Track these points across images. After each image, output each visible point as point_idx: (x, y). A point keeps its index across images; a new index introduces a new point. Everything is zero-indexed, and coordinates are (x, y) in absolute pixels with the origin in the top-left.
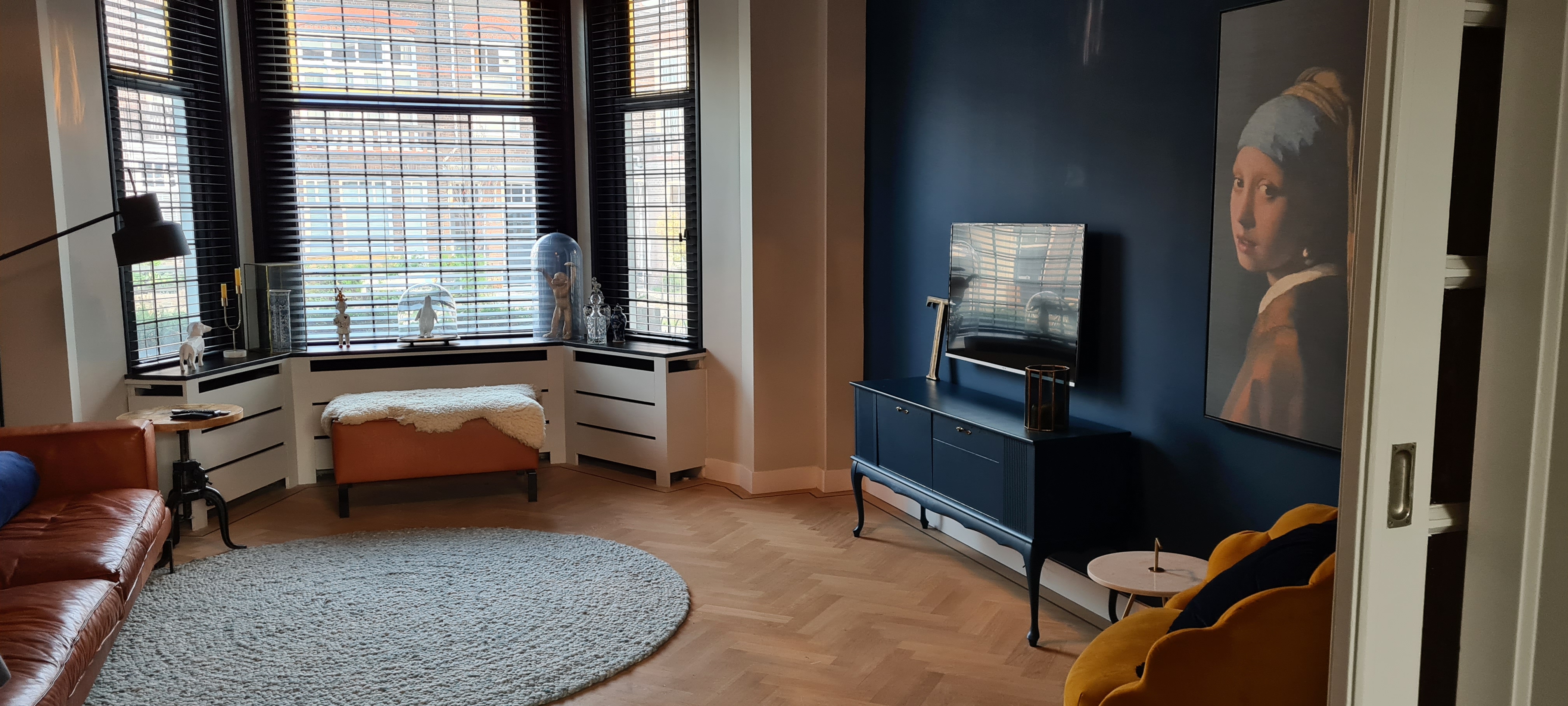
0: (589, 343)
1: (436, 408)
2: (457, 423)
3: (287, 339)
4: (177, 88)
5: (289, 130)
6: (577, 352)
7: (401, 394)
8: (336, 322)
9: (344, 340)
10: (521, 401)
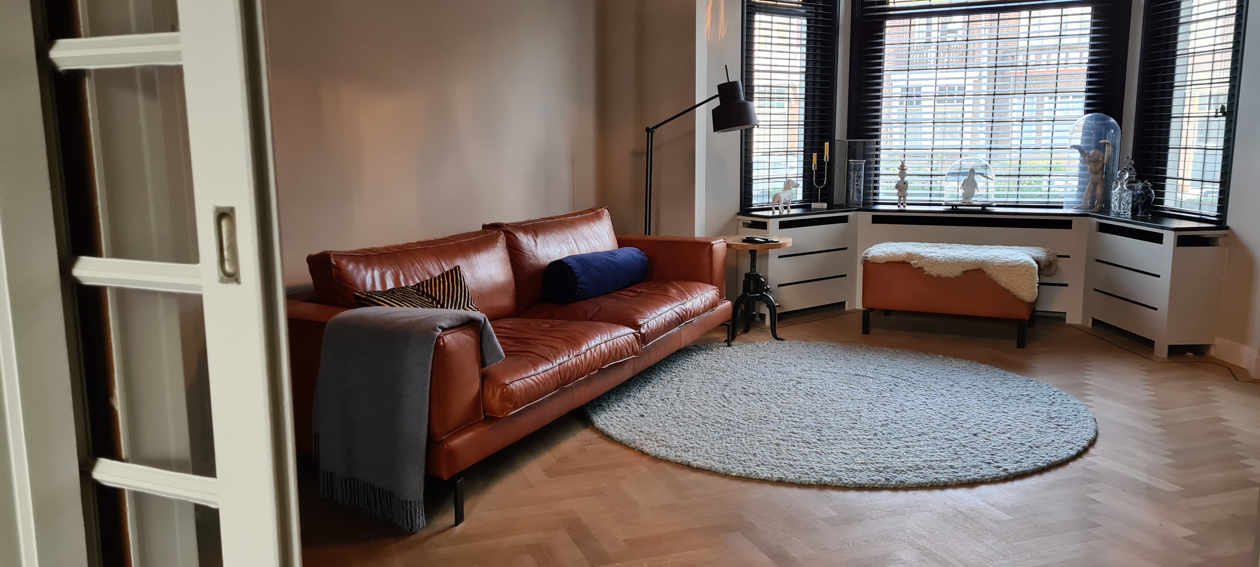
0: (1112, 216)
1: (943, 257)
2: (959, 272)
3: (859, 197)
4: (803, 11)
5: (882, 37)
6: (1100, 223)
7: (926, 245)
8: (897, 187)
9: (902, 202)
10: (1017, 259)
